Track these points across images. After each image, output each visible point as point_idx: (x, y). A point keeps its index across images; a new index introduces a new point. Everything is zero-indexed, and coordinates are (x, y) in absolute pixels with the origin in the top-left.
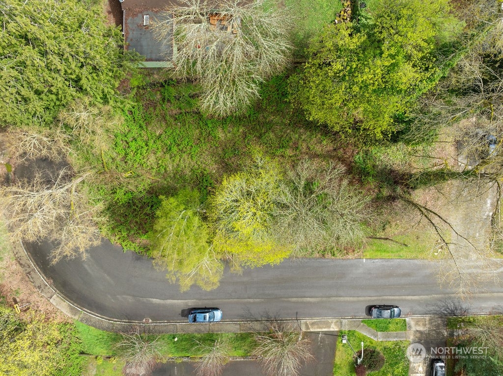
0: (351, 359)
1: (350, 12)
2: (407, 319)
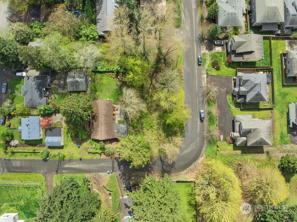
0: (215, 70)
1: (111, 73)
2: (202, 53)
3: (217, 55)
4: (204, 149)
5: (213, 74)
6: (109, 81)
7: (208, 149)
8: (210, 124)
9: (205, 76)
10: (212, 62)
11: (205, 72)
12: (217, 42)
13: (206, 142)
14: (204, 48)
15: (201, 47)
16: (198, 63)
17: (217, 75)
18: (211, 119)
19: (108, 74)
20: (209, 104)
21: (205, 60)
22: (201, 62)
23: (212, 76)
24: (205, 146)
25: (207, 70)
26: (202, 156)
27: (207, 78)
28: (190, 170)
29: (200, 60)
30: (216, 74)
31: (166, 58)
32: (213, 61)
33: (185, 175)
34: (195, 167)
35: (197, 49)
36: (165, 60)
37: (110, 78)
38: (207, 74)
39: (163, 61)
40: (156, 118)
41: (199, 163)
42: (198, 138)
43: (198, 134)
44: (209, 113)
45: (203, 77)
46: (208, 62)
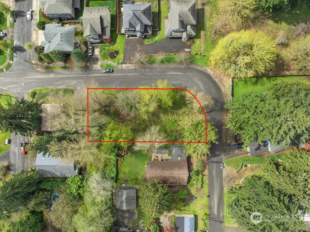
0: (118, 55)
1: (119, 163)
2: (100, 68)
3: (102, 53)
4: (199, 68)
5: (123, 57)
6: (127, 165)
7: (199, 64)
8: (173, 62)
9: (124, 65)
10: (110, 59)
11: (120, 65)
12: (90, 53)
13: (192, 66)
14: (95, 67)
15: (94, 69)
16: (111, 72)
17: (124, 53)
18: (168, 60)
19: (120, 166)
20: (153, 62)
21: (108, 65)
22: (110, 70)
23: (124, 59)
24: (196, 67)
25: (118, 64)
26: (207, 70)
27: (127, 64)
28: (220, 83)
29: (108, 70)
30: (123, 55)
31: (104, 105)
32: (109, 57)
33: (226, 87)
34: (217, 77)
35: (97, 73)
36: (106, 106)
37: (124, 163)
38: (122, 63)
39: (107, 108)
40: (167, 116)
41: (213, 73)
42: (188, 74)
43: (183, 74)
44: (162, 62)
45: (125, 68)
46: (110, 62)
